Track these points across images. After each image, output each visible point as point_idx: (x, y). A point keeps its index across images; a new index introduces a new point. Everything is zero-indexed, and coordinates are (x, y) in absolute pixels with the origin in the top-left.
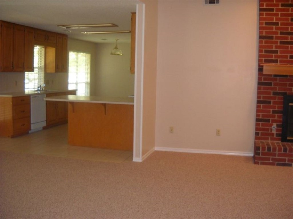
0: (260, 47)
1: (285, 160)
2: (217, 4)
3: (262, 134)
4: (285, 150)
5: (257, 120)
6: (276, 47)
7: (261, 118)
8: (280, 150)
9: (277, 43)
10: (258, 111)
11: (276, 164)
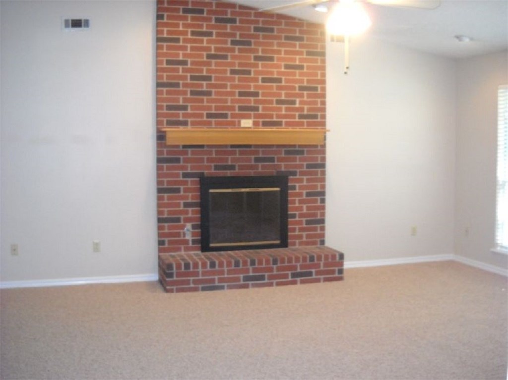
0: (158, 100)
1: (213, 281)
2: (86, 29)
3: (170, 242)
4: (213, 265)
5: (160, 220)
6: (185, 100)
7: (166, 216)
8: (204, 265)
9: (185, 93)
10: (159, 206)
11: (200, 288)
